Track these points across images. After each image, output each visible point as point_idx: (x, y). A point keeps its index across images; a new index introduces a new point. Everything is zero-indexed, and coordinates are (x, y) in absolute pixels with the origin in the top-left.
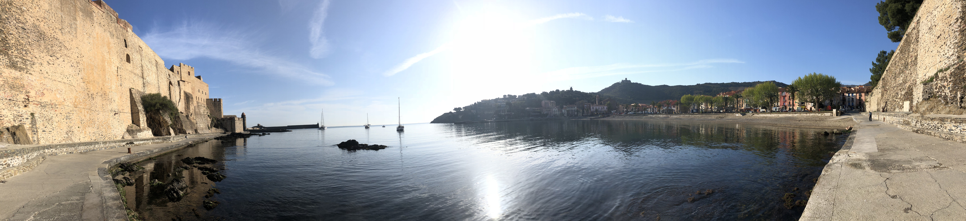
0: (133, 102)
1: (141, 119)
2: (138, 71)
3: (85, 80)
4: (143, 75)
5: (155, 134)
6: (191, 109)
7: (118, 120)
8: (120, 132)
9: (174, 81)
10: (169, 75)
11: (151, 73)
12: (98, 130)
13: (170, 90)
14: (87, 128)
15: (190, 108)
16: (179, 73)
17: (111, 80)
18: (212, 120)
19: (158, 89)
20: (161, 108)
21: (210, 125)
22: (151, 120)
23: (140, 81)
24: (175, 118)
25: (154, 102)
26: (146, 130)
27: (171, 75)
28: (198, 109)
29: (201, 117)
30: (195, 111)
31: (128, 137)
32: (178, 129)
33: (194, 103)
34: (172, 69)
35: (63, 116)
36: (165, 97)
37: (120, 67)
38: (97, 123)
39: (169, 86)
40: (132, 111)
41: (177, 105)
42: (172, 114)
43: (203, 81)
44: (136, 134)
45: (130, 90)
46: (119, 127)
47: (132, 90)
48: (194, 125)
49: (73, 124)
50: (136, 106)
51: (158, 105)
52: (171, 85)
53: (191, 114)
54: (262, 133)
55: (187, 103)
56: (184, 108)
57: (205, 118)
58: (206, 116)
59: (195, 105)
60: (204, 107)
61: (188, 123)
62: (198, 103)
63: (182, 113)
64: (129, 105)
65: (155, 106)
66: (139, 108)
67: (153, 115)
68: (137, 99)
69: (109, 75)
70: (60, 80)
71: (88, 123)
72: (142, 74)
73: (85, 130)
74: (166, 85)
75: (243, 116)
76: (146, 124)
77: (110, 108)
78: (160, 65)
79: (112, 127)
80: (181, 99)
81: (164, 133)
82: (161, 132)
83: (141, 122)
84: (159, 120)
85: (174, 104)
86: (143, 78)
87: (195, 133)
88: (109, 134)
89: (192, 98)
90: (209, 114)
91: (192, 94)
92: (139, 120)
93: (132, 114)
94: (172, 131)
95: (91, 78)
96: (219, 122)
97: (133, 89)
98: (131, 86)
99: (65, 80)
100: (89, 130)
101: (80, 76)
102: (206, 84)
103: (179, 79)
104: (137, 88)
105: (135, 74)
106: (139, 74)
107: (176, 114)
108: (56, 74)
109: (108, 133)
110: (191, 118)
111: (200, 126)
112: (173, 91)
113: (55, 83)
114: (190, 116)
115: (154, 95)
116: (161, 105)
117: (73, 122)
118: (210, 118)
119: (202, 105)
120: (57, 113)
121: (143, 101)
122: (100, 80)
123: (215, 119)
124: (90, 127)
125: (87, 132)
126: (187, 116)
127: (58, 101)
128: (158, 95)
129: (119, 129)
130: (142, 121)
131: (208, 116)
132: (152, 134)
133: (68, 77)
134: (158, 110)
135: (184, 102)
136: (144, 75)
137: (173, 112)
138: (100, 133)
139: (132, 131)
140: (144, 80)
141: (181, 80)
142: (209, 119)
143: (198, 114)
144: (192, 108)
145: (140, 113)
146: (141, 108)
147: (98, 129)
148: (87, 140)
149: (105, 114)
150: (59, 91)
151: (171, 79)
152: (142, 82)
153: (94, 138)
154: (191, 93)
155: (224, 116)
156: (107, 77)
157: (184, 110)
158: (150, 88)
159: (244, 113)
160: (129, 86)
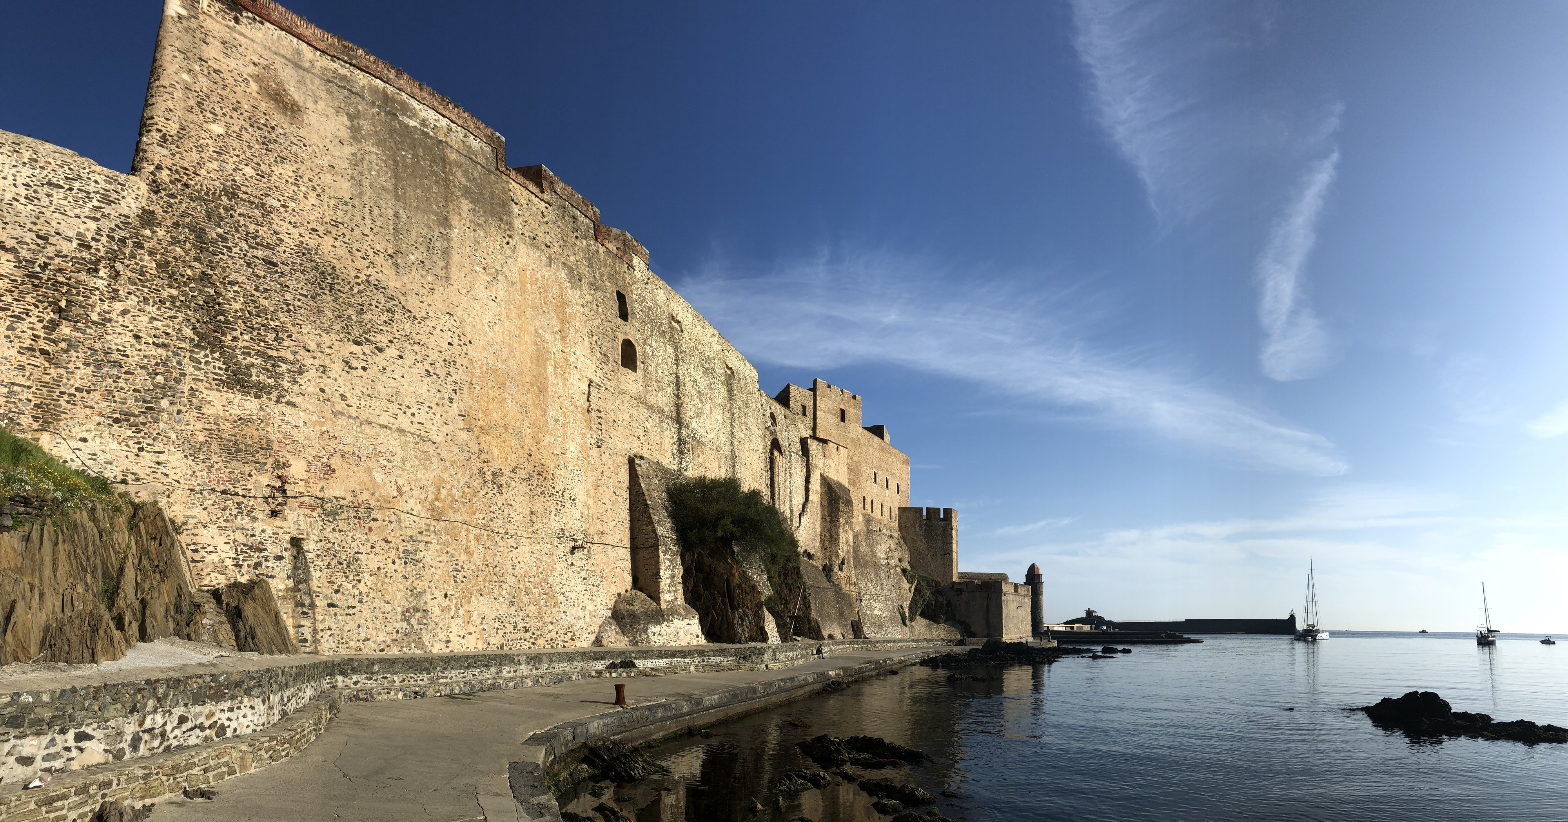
0: (640, 506)
1: (665, 573)
2: (663, 399)
3: (474, 422)
4: (678, 414)
5: (711, 633)
6: (842, 541)
7: (583, 574)
8: (588, 619)
9: (790, 437)
10: (772, 416)
11: (708, 406)
12: (513, 609)
13: (772, 468)
14: (473, 599)
15: (837, 539)
16: (809, 411)
17: (564, 425)
18: (916, 589)
19: (729, 463)
20: (738, 534)
21: (910, 608)
22: (701, 576)
23: (668, 433)
24: (786, 575)
25: (713, 510)
26: (679, 615)
27: (780, 418)
28: (868, 545)
29: (877, 575)
30: (856, 550)
31: (616, 641)
32: (792, 618)
33: (854, 520)
34: (783, 398)
35: (394, 552)
36: (755, 494)
37: (598, 381)
38: (511, 580)
39: (772, 453)
40: (633, 539)
41: (796, 524)
42: (773, 558)
43: (892, 445)
44: (646, 631)
45: (631, 462)
46: (586, 601)
47: (637, 461)
48: (850, 606)
49: (427, 584)
50: (651, 522)
51: (727, 521)
52: (776, 453)
53: (843, 563)
54: (1100, 648)
55: (828, 519)
56: (818, 538)
57: (892, 580)
58: (896, 573)
59: (857, 528)
60: (891, 536)
61: (831, 595)
62: (868, 520)
63: (809, 556)
64: (625, 515)
65: (715, 524)
66: (660, 530)
67: (708, 560)
68: (655, 494)
69: (557, 407)
70: (385, 419)
71: (480, 579)
72: (674, 408)
73: (466, 607)
74: (761, 450)
75: (1033, 578)
76: (681, 591)
77: (555, 524)
78: (742, 382)
79: (561, 598)
80: (809, 505)
81: (743, 631)
82: (730, 626)
83: (665, 582)
84: (727, 580)
85: (785, 519)
86: (679, 421)
87: (851, 637)
88: (551, 627)
89: (849, 503)
90: (906, 565)
91: (851, 488)
92: (657, 576)
93: (634, 550)
94: (770, 626)
95: (494, 415)
96: (940, 599)
97: (642, 458)
98: (636, 450)
99: (404, 422)
100: (481, 606)
101: (455, 409)
102: (903, 456)
103: (806, 433)
104: (656, 457)
105: (650, 407)
106: (666, 409)
107: (788, 559)
108: (374, 403)
109: (549, 620)
110: (841, 576)
111: (872, 609)
112: (782, 474)
113: (368, 431)
114: (836, 569)
115: (714, 485)
116: (738, 521)
117: (427, 574)
118: (910, 581)
119: (885, 531)
120: (373, 537)
121: (674, 503)
122: (526, 423)
123: (928, 584)
124: (487, 597)
125: (475, 617)
126: (827, 570)
127: (377, 495)
128: (730, 485)
129: (584, 608)
130: (668, 581)
131: (904, 571)
132: (700, 632)
133: (414, 410)
134: (726, 541)
135: (819, 516)
136: (683, 411)
137: (779, 552)
138: (518, 619)
139: (633, 616)
140: (684, 431)
141: (814, 437)
142: (906, 585)
143: (866, 565)
144: (845, 538)
145: (661, 549)
146: (664, 529)
147: (513, 603)
148: (472, 645)
149: (538, 547)
150: (381, 459)
151: (777, 429)
152: (675, 436)
153: (496, 640)
154: (846, 483)
155: (963, 575)
156: (551, 413)
157: (818, 544)
158: (700, 460)
159: (1038, 564)
160: (628, 447)
